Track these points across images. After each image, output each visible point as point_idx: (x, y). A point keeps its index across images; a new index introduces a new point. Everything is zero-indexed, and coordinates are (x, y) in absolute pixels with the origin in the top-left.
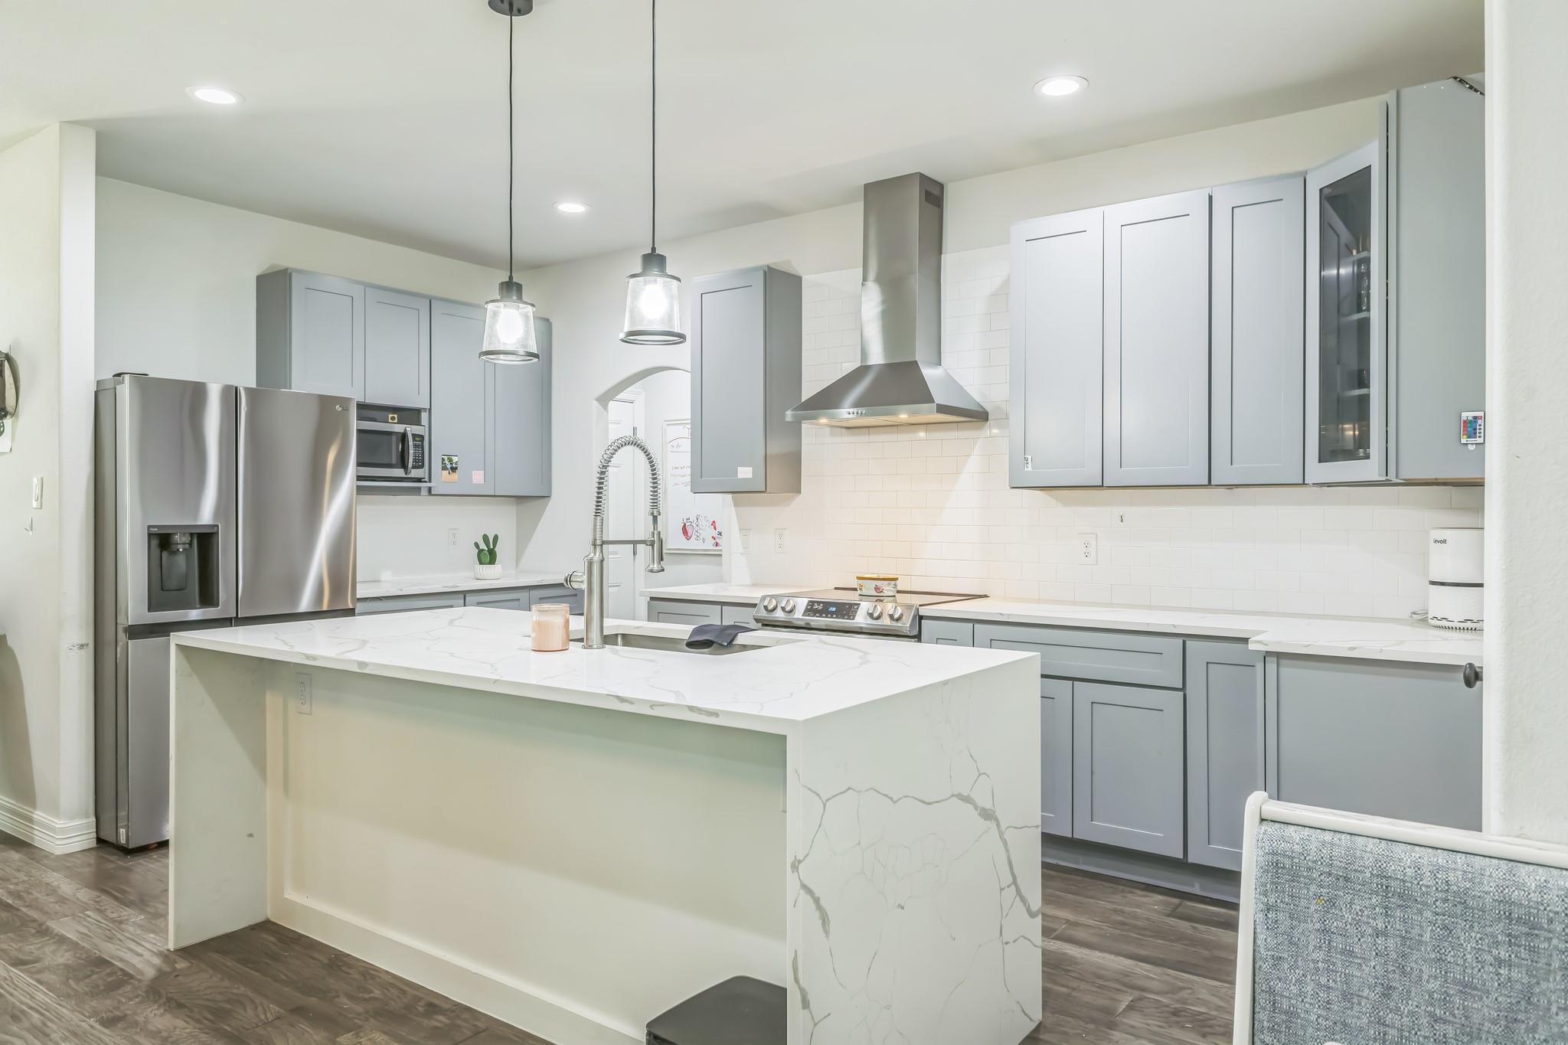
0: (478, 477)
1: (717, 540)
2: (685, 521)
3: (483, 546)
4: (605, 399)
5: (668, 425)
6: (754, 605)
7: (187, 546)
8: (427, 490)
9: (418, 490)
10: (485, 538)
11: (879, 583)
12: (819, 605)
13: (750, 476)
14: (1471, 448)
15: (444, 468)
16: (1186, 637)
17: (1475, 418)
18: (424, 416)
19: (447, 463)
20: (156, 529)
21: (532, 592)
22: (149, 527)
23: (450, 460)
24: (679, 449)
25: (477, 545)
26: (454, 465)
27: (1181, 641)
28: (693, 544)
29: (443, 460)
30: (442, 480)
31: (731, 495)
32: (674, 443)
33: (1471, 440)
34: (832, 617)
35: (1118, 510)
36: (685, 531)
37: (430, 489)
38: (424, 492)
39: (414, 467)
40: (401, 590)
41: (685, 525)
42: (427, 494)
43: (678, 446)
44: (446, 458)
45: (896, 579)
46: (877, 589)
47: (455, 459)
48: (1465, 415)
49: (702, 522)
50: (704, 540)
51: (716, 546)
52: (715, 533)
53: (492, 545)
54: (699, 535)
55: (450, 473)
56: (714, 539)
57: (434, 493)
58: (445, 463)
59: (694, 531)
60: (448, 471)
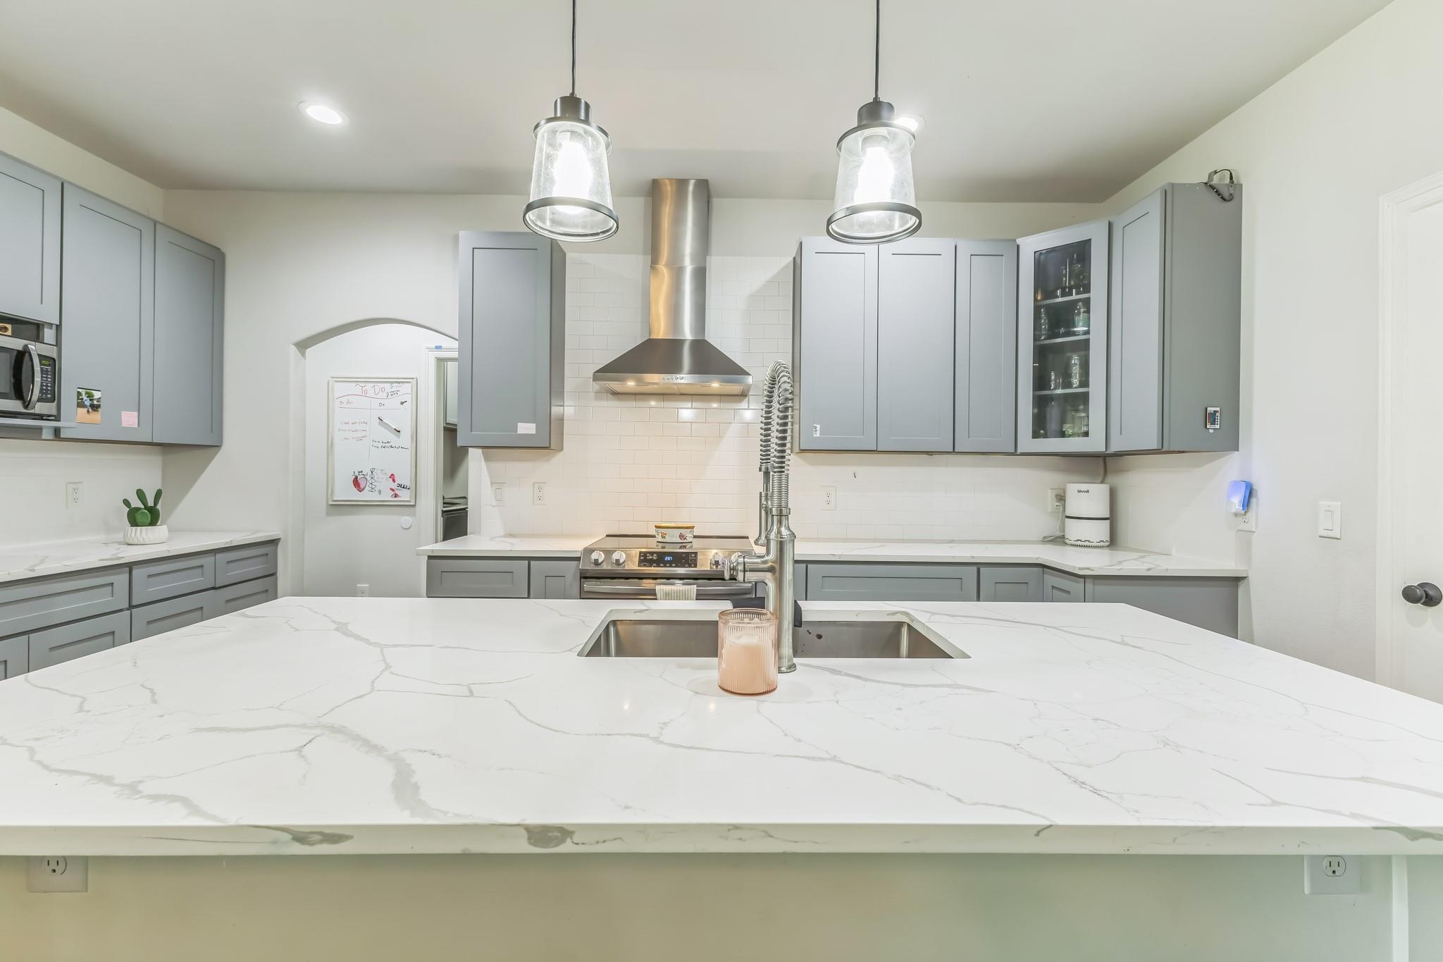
0: (129, 419)
1: (396, 492)
2: (357, 474)
3: (136, 503)
4: (302, 346)
5: (336, 381)
6: (578, 559)
8: (52, 432)
9: (35, 433)
10: (140, 494)
11: (683, 531)
12: (652, 555)
13: (534, 432)
14: (1211, 431)
15: (81, 405)
16: (979, 565)
17: (1215, 411)
18: (49, 335)
19: (85, 398)
21: (218, 556)
23: (90, 396)
24: (348, 406)
25: (126, 502)
26: (95, 402)
27: (976, 568)
28: (366, 496)
29: (79, 394)
30: (75, 419)
31: (480, 450)
32: (344, 399)
33: (1213, 426)
34: (671, 566)
35: (851, 469)
36: (356, 482)
37: (57, 432)
38: (47, 434)
39: (40, 400)
40: (33, 570)
41: (357, 477)
42: (51, 437)
43: (346, 402)
44: (83, 392)
45: (693, 527)
46: (681, 536)
47: (97, 395)
48: (1210, 409)
49: (378, 474)
50: (380, 492)
51: (395, 497)
52: (394, 486)
53: (151, 503)
54: (373, 487)
55: (88, 412)
56: (393, 490)
57: (62, 436)
58: (82, 399)
59: (368, 484)
60: (86, 409)
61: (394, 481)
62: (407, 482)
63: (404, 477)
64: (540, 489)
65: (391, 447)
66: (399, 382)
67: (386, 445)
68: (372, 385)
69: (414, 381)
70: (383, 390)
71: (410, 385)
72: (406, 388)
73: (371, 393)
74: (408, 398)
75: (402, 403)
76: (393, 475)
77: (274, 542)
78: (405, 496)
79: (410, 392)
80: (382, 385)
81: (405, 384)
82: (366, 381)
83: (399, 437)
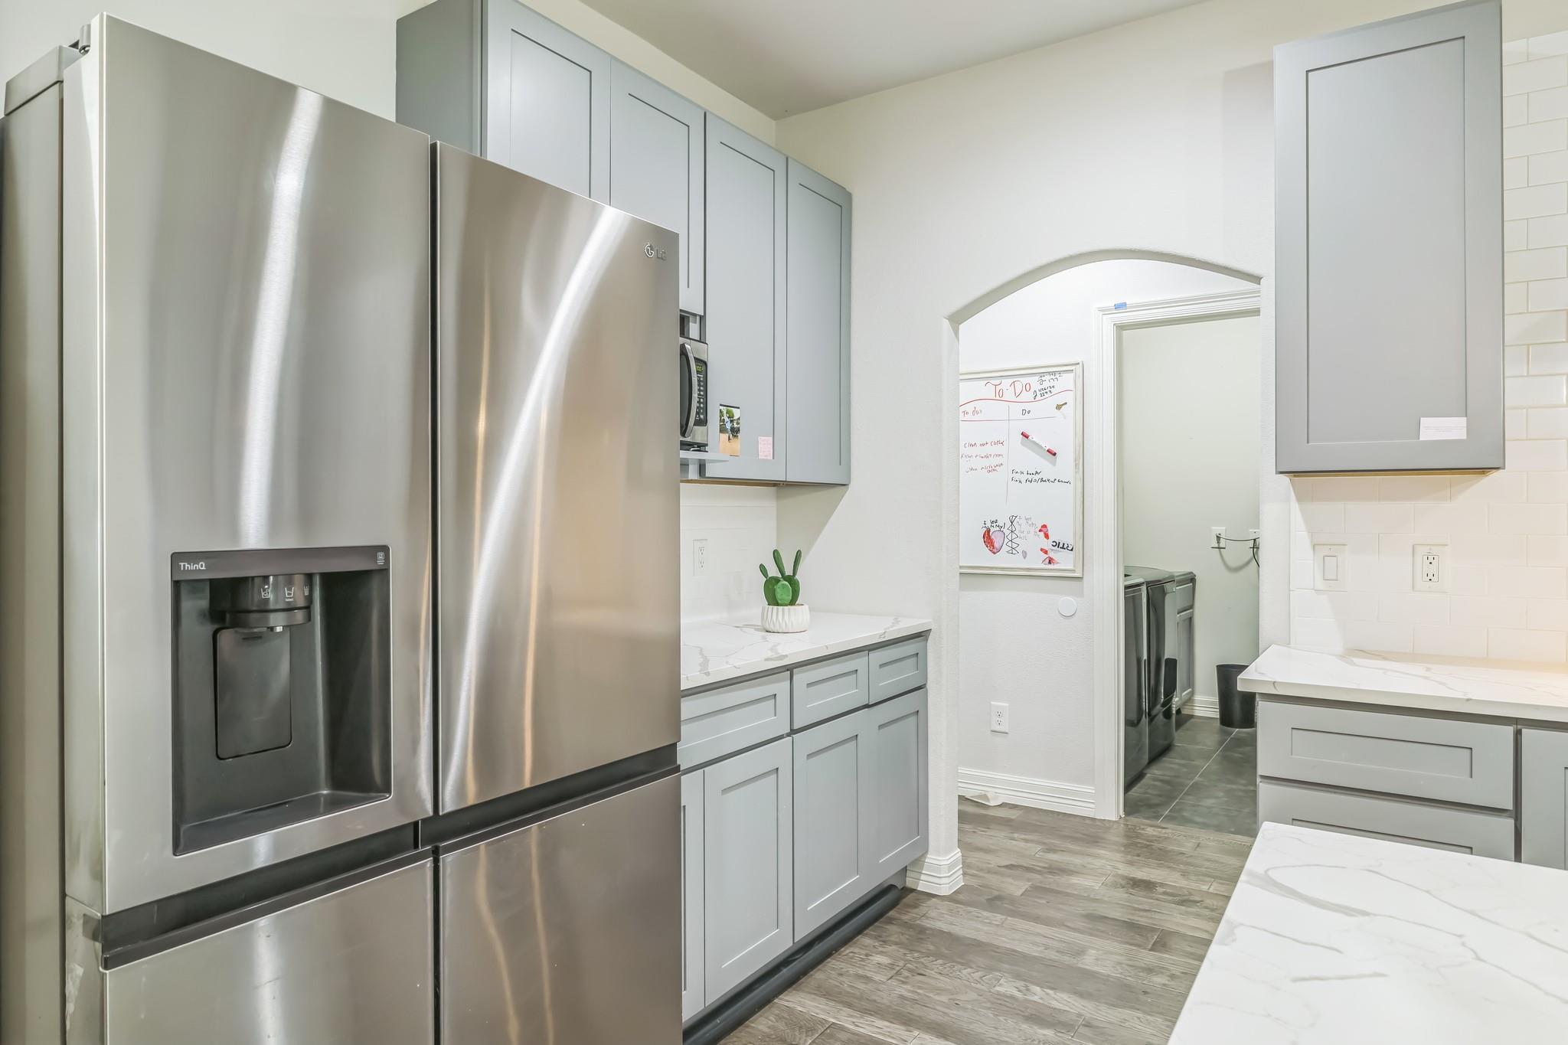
0: (765, 448)
1: (1051, 554)
2: (988, 524)
3: (773, 572)
4: (957, 319)
7: (299, 616)
8: (698, 467)
10: (777, 558)
15: (723, 430)
19: (726, 419)
20: (201, 566)
21: (873, 655)
22: (176, 558)
23: (731, 417)
24: (976, 417)
25: (763, 569)
26: (735, 426)
28: (1003, 560)
29: (721, 411)
30: (719, 449)
32: (969, 408)
36: (987, 538)
37: (702, 467)
38: (693, 470)
39: (696, 422)
41: (988, 530)
42: (697, 476)
43: (975, 412)
44: (725, 410)
47: (737, 413)
49: (1021, 526)
50: (1025, 554)
51: (1050, 563)
52: (1047, 545)
53: (789, 572)
54: (1014, 546)
55: (729, 439)
56: (1046, 552)
57: (707, 475)
58: (724, 420)
59: (1006, 540)
60: (727, 435)
61: (1047, 536)
62: (1068, 539)
63: (1061, 532)
64: (1431, 559)
65: (1042, 480)
66: (1054, 373)
67: (1035, 477)
68: (1012, 380)
69: (1079, 368)
70: (1027, 387)
71: (1071, 376)
72: (1066, 381)
73: (1009, 395)
74: (1069, 398)
75: (1059, 407)
76: (1044, 526)
77: (922, 636)
78: (1065, 561)
79: (1071, 387)
80: (1024, 380)
81: (1064, 375)
82: (1003, 374)
83: (1054, 464)
